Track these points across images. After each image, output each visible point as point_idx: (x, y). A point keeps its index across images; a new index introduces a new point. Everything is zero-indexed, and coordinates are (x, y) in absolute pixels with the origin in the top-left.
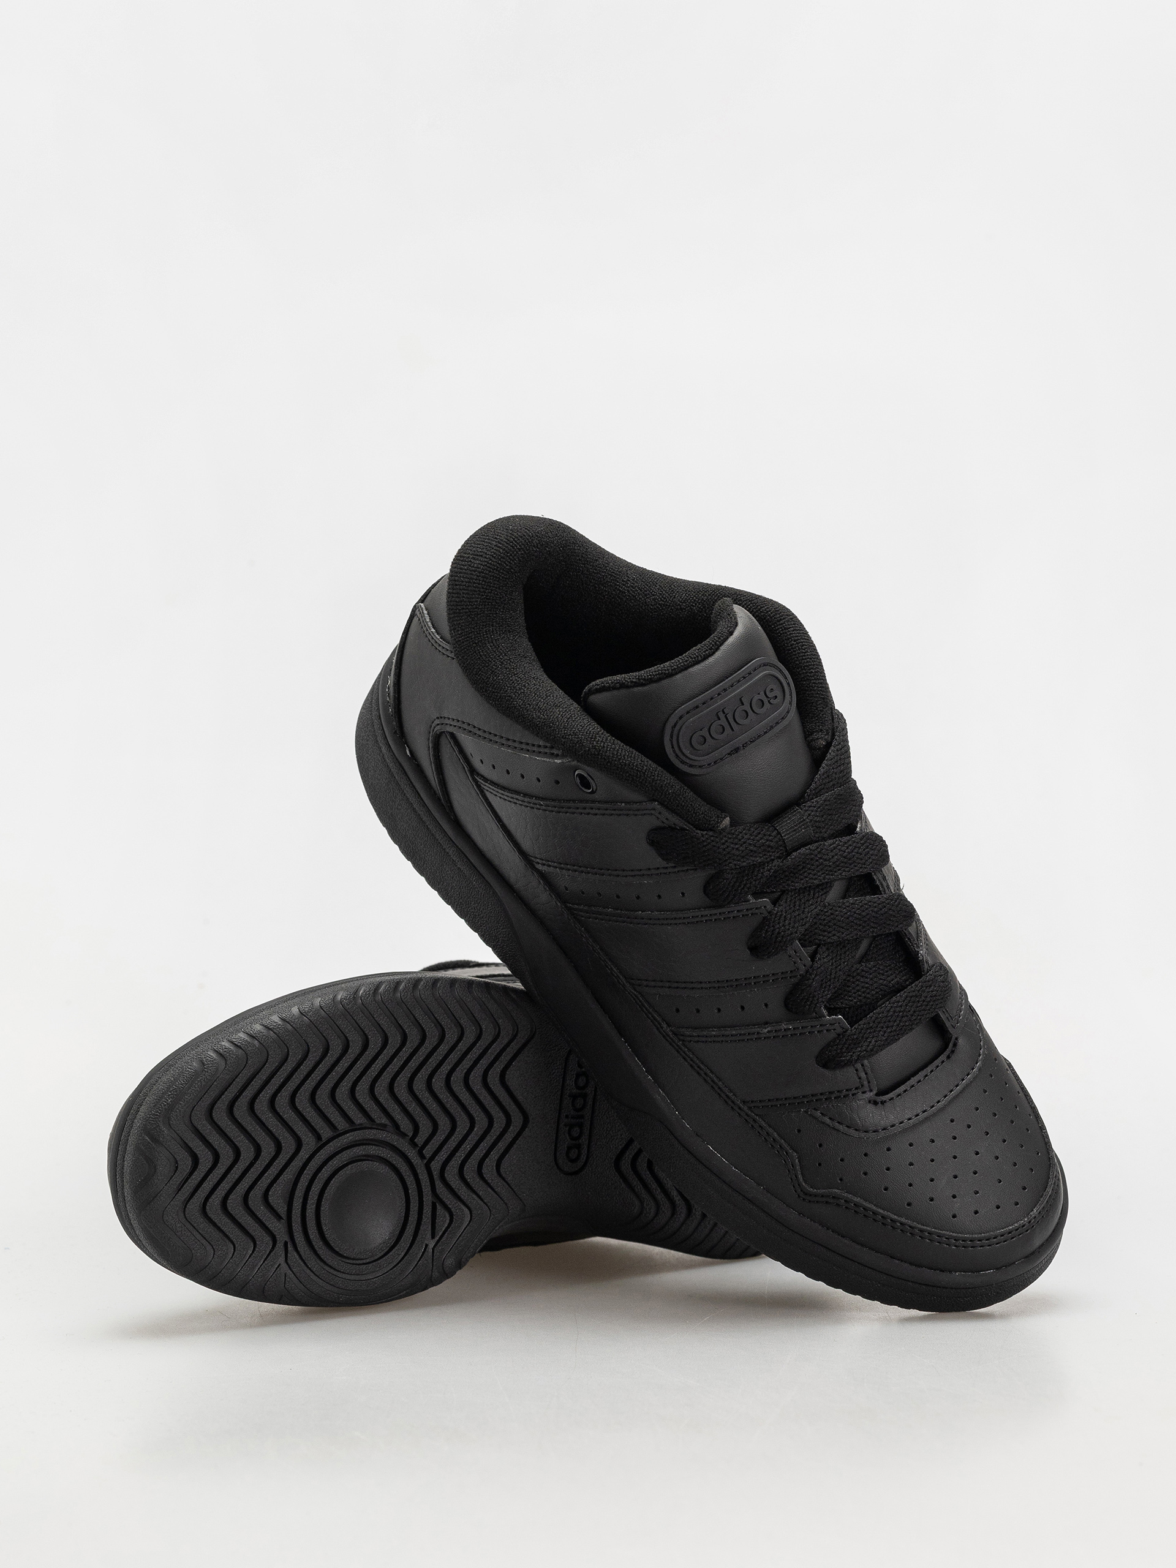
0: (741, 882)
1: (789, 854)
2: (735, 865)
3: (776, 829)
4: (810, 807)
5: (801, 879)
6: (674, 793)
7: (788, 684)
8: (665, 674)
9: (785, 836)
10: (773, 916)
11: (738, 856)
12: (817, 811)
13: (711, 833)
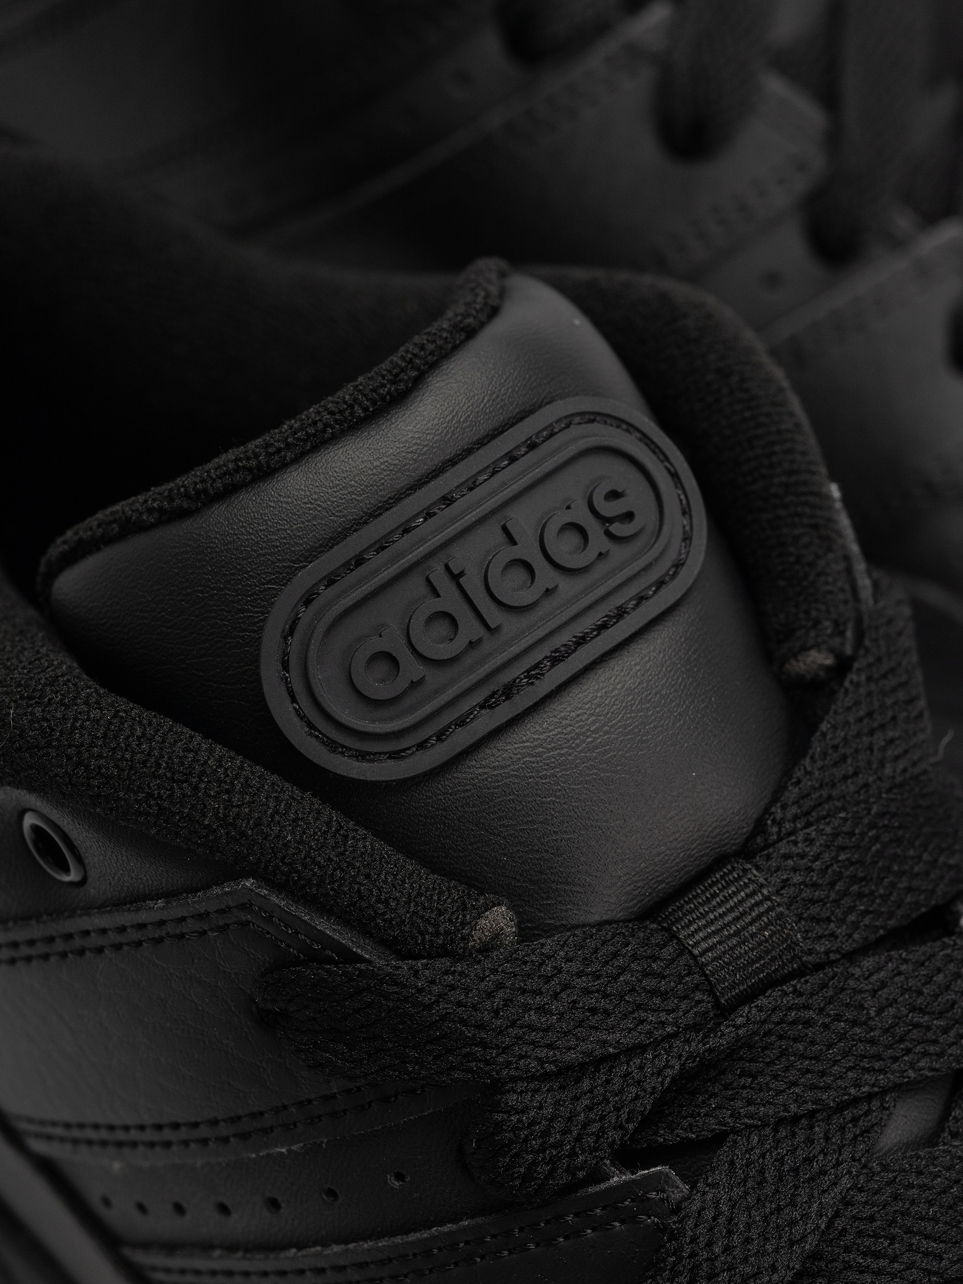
0: (570, 1119)
1: (724, 1012)
2: (541, 1061)
3: (674, 936)
4: (787, 857)
5: (779, 1092)
6: (301, 842)
7: (675, 476)
8: (250, 470)
9: (702, 954)
10: (691, 1223)
11: (547, 1030)
12: (810, 869)
13: (443, 963)
